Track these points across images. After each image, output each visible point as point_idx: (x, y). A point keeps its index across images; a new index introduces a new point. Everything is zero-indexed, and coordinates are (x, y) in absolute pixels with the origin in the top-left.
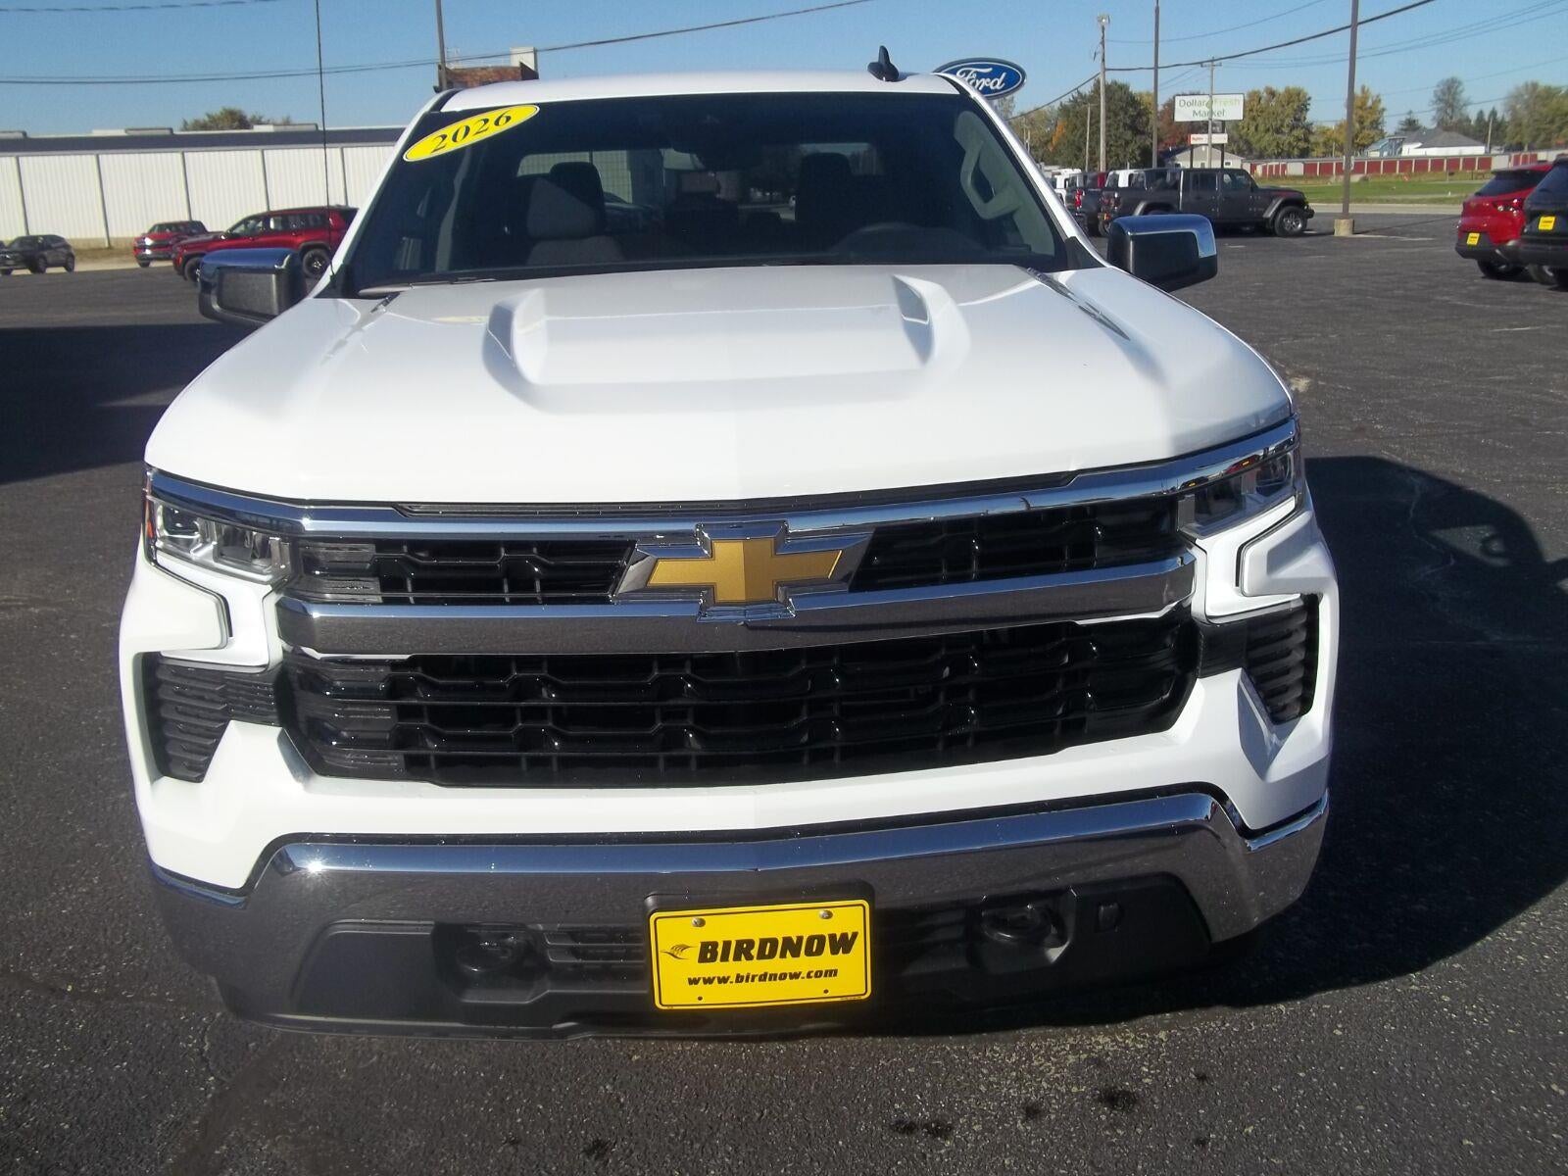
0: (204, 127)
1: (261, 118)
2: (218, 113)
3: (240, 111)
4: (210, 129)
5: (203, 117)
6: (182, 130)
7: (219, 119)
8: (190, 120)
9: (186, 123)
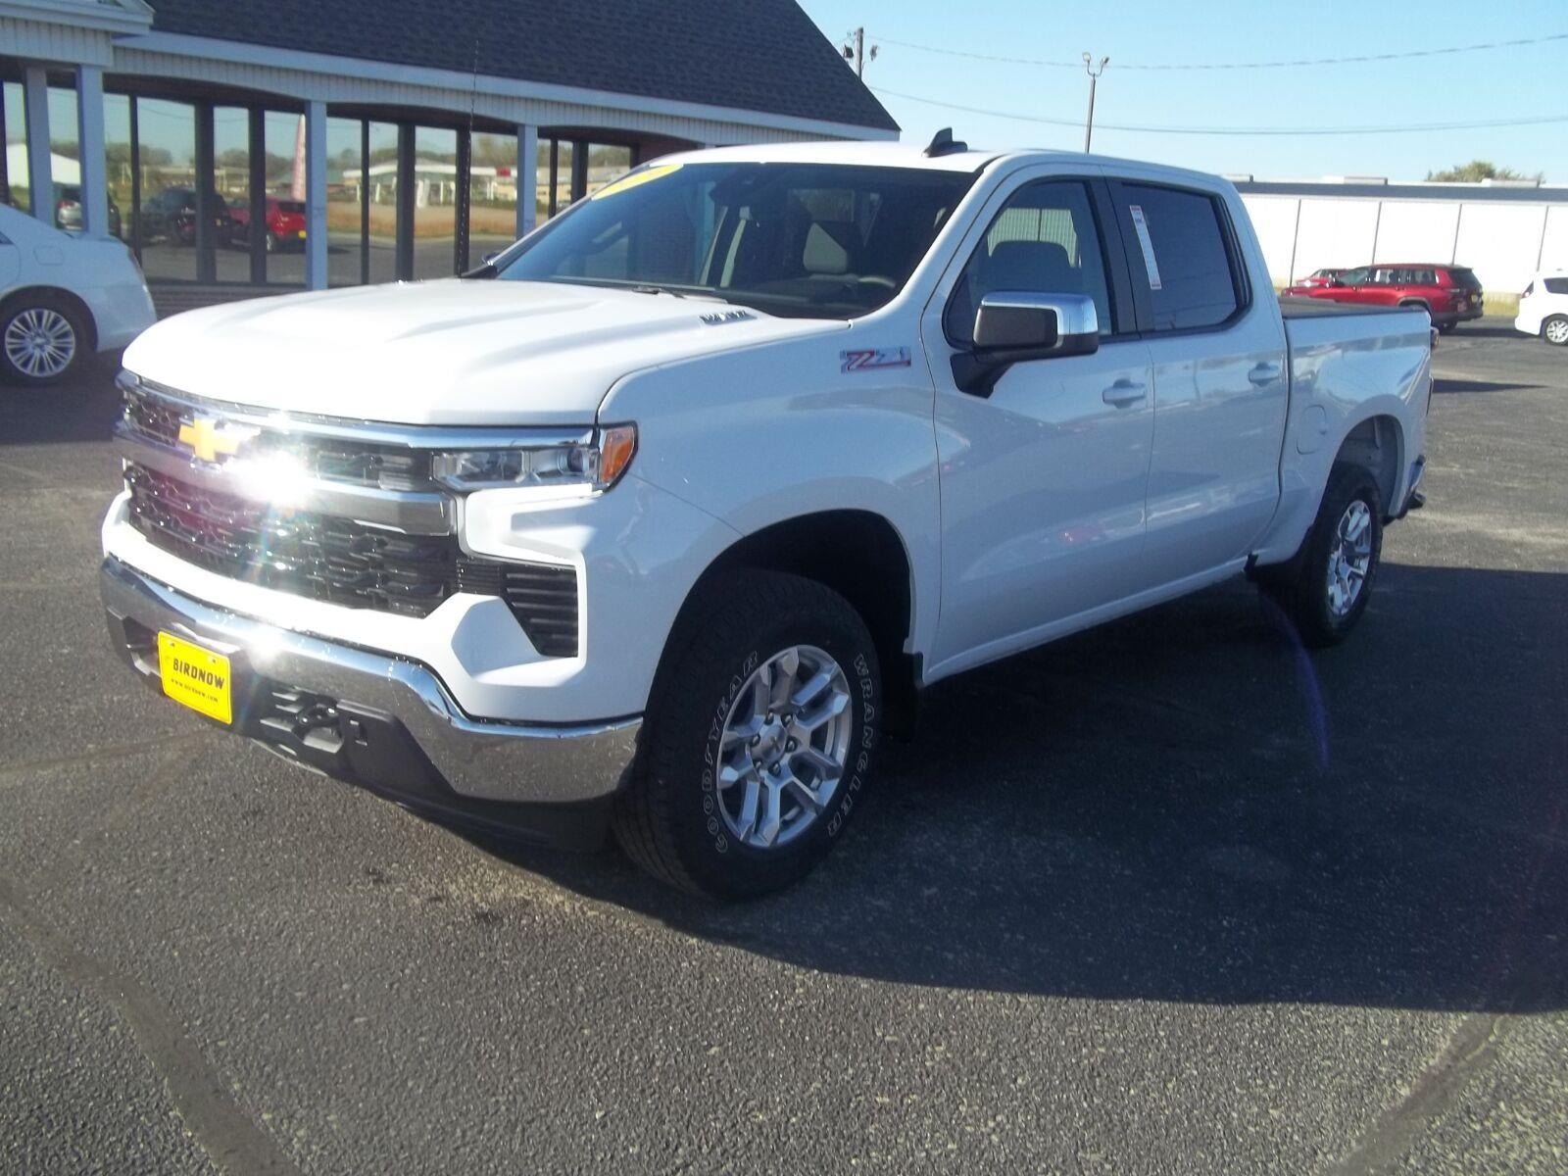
0: (1448, 179)
1: (1509, 173)
2: (1467, 165)
3: (1490, 165)
4: (1454, 180)
5: (1450, 169)
6: (1426, 181)
7: (1466, 170)
8: (1435, 173)
9: (1430, 175)
